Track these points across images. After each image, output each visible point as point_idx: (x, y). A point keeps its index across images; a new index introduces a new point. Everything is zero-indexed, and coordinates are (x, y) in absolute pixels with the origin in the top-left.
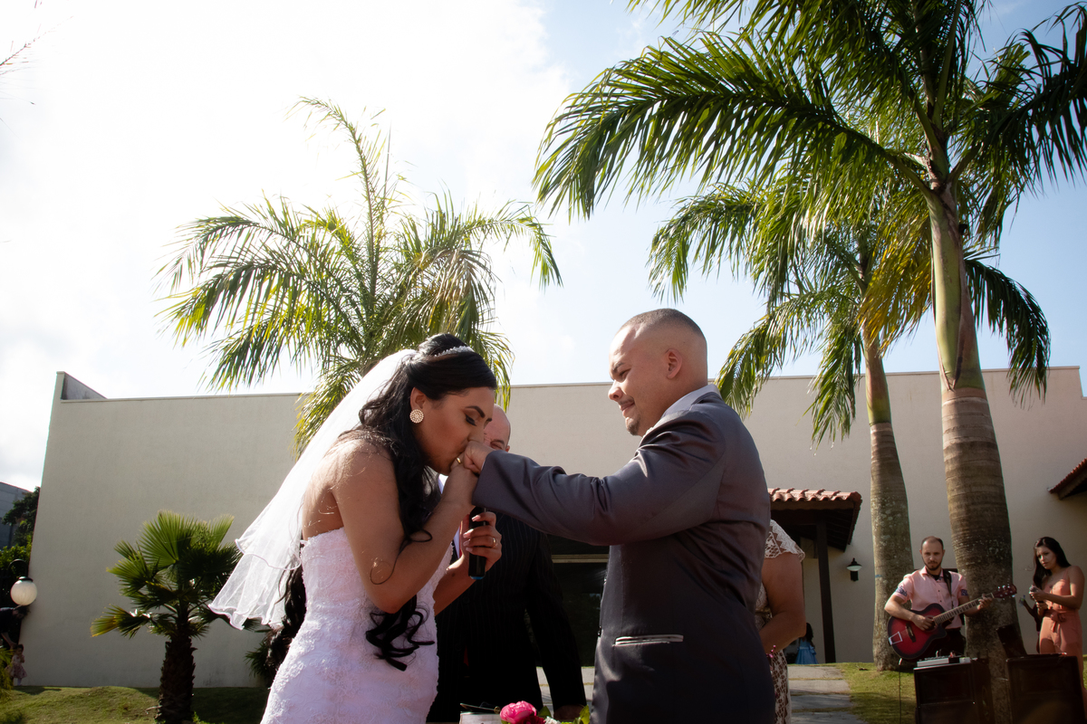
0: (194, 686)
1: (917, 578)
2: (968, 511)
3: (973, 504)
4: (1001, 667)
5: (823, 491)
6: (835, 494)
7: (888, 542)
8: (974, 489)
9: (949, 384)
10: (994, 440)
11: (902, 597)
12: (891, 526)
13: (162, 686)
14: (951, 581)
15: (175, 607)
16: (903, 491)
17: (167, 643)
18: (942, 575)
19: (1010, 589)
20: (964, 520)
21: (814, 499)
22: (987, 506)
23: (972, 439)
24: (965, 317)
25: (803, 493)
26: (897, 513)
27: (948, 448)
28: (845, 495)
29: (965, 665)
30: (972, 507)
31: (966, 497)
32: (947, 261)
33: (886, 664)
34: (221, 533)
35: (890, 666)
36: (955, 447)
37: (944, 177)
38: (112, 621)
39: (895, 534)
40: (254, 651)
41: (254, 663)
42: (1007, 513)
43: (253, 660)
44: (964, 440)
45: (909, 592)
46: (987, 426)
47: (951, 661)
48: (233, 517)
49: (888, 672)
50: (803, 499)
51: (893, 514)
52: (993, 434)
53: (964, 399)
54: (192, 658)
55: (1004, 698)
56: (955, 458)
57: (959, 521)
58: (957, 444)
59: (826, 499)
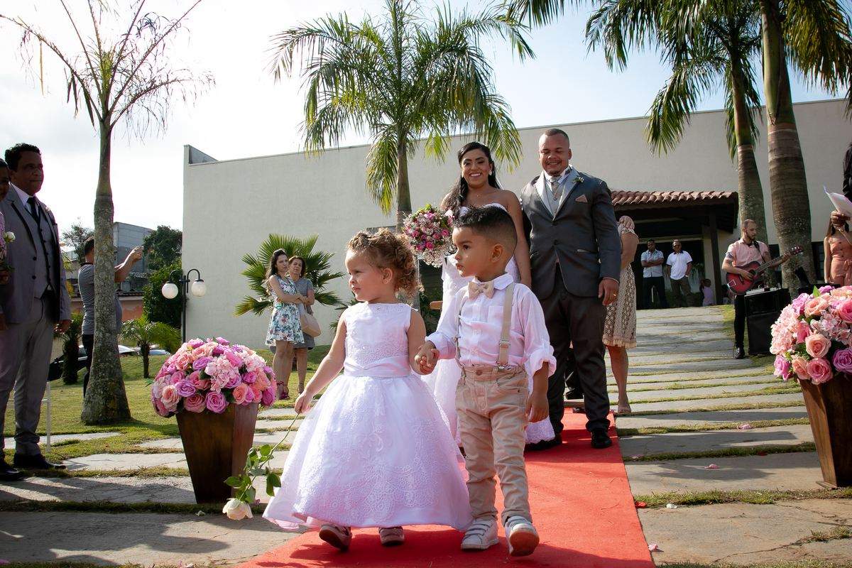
2: (783, 201)
3: (786, 196)
5: (713, 192)
6: (721, 194)
8: (787, 187)
9: (770, 121)
10: (801, 156)
12: (752, 213)
14: (759, 247)
18: (753, 244)
20: (780, 206)
21: (707, 198)
22: (795, 197)
23: (785, 156)
25: (700, 194)
26: (756, 205)
27: (770, 162)
28: (728, 194)
29: (774, 292)
30: (785, 198)
31: (782, 192)
36: (775, 161)
38: (247, 305)
42: (807, 201)
44: (781, 156)
46: (796, 147)
47: (766, 290)
50: (699, 198)
51: (753, 205)
52: (800, 151)
53: (781, 130)
56: (775, 168)
57: (778, 207)
58: (776, 159)
59: (715, 197)
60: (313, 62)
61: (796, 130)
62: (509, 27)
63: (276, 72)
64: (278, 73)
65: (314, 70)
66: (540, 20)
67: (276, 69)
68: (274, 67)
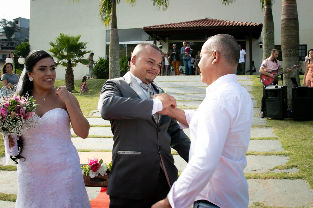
3: (288, 38)
5: (251, 23)
6: (255, 24)
7: (267, 41)
8: (289, 33)
11: (264, 67)
12: (269, 37)
17: (66, 69)
19: (298, 66)
21: (249, 26)
22: (293, 38)
23: (290, 17)
25: (246, 23)
26: (271, 33)
27: (282, 20)
28: (258, 24)
29: (280, 88)
31: (287, 35)
34: (78, 39)
39: (270, 40)
44: (288, 18)
46: (296, 13)
47: (276, 87)
48: (82, 33)
50: (245, 26)
51: (269, 33)
52: (297, 15)
53: (289, 4)
54: (73, 73)
56: (284, 23)
57: (284, 43)
58: (285, 19)
59: (252, 26)
61: (296, 4)
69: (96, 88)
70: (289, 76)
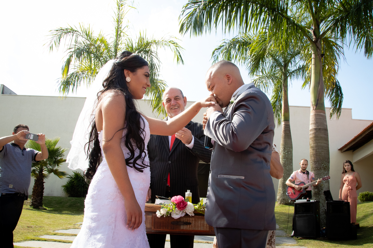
0: (44, 195)
1: (297, 173)
2: (316, 151)
3: (318, 149)
4: (323, 204)
7: (285, 161)
8: (319, 144)
9: (313, 108)
10: (327, 128)
11: (292, 179)
12: (286, 156)
13: (33, 194)
14: (309, 174)
15: (39, 167)
16: (292, 145)
17: (35, 180)
18: (306, 172)
19: (328, 177)
20: (315, 154)
22: (323, 150)
23: (320, 127)
24: (321, 86)
26: (289, 152)
27: (311, 130)
29: (312, 203)
30: (318, 150)
31: (316, 146)
32: (316, 66)
33: (281, 202)
34: (55, 143)
35: (282, 203)
36: (313, 129)
37: (318, 37)
39: (288, 159)
40: (64, 185)
41: (64, 189)
42: (329, 153)
43: (64, 188)
44: (317, 127)
45: (294, 178)
46: (325, 123)
47: (308, 201)
48: (60, 138)
49: (281, 205)
51: (288, 152)
52: (327, 126)
53: (318, 113)
54: (44, 185)
55: (323, 215)
56: (313, 133)
57: (313, 154)
60: (71, 46)
62: (174, 47)
63: (51, 47)
64: (51, 48)
65: (70, 50)
66: (196, 33)
67: (51, 45)
68: (50, 44)
69: (70, 207)
70: (319, 192)
